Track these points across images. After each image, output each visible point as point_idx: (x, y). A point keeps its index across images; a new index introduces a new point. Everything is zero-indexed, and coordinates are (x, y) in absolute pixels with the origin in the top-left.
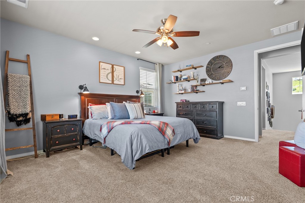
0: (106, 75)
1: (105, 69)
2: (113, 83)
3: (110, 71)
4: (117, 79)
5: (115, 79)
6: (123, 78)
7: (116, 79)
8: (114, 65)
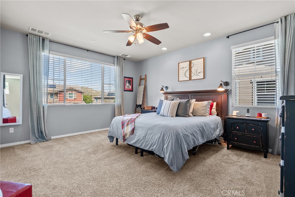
0: (184, 73)
1: (183, 68)
2: (190, 79)
3: (188, 68)
4: (196, 74)
5: (192, 75)
6: (202, 71)
7: (194, 74)
8: (191, 61)
